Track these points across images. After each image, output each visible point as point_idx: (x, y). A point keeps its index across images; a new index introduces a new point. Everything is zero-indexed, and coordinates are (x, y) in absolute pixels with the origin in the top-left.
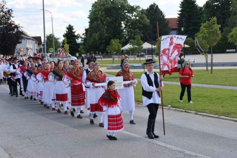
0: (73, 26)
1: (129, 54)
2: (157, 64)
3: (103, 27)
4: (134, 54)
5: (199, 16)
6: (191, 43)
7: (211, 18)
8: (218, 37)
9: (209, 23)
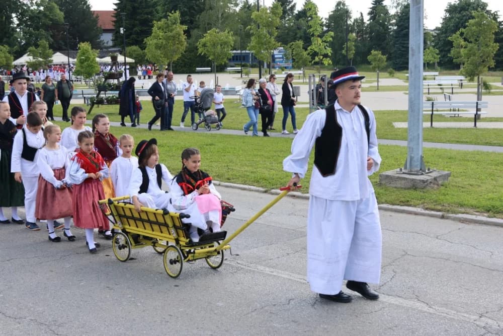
2: (78, 90)
5: (151, 9)
6: (138, 55)
7: (171, 13)
8: (182, 45)
9: (166, 21)
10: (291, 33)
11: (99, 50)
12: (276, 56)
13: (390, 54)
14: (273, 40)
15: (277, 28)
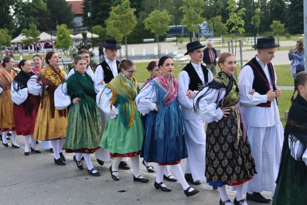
1: (22, 48)
6: (101, 32)
8: (133, 23)
9: (121, 6)
10: (212, 11)
11: (73, 29)
12: (201, 28)
13: (286, 23)
14: (199, 16)
15: (202, 8)
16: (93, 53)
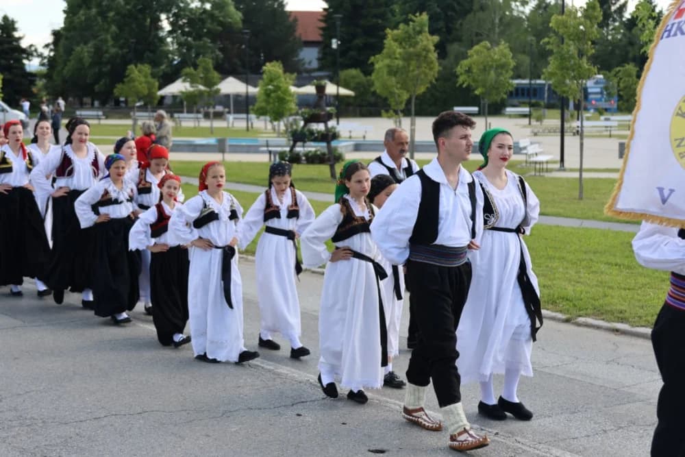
0: (16, 22)
1: (180, 109)
2: (260, 139)
3: (106, 26)
4: (195, 109)
5: (382, 9)
6: (359, 83)
7: (414, 14)
8: (431, 69)
9: (407, 29)
10: (617, 52)
11: (295, 75)
12: (590, 90)
14: (586, 62)
15: (593, 43)
16: (337, 130)
